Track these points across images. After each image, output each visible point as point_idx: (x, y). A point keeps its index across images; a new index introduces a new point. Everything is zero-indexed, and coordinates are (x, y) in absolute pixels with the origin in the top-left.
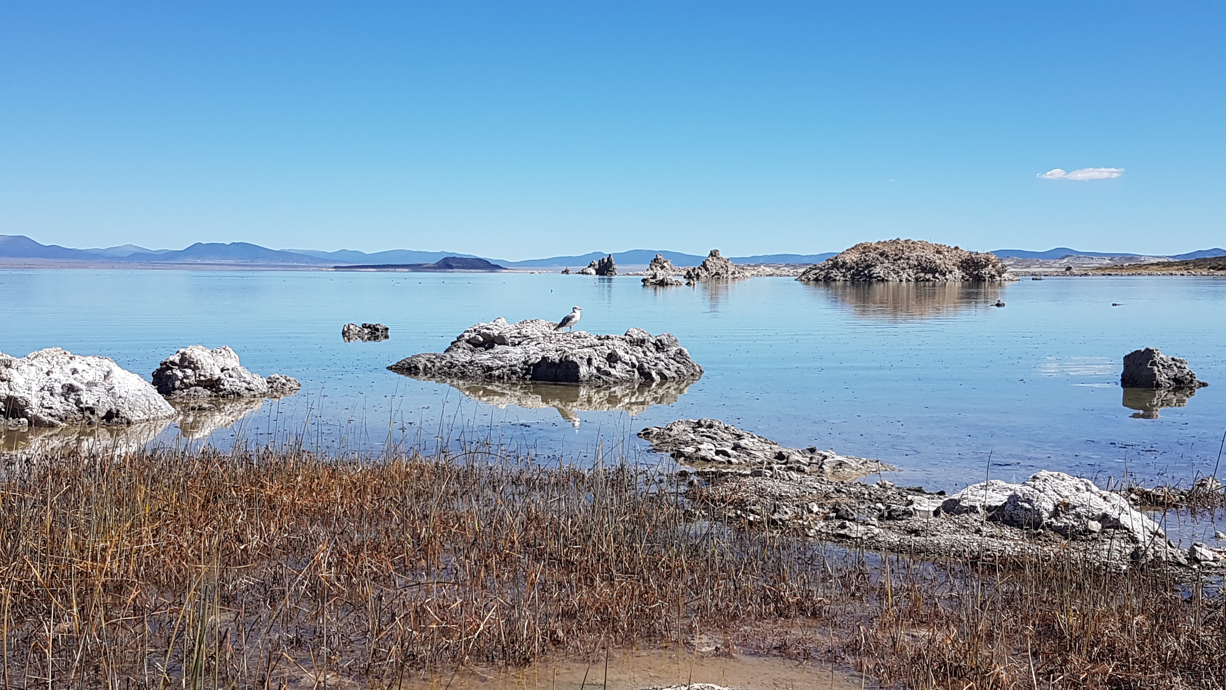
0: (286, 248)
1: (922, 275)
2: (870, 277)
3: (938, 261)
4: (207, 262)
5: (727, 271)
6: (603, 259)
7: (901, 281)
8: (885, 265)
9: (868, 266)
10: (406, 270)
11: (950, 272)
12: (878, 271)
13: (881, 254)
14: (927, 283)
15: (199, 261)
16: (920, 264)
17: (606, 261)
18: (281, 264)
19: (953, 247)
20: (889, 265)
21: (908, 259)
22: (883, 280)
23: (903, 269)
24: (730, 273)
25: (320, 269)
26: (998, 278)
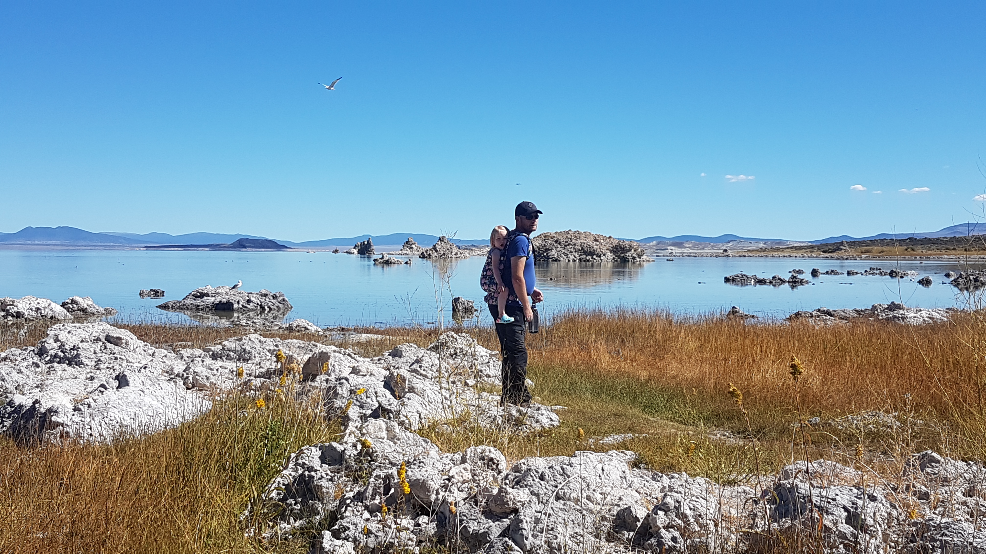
0: (104, 231)
1: (584, 256)
2: (548, 258)
3: (595, 247)
4: (36, 243)
5: (452, 252)
6: (364, 242)
7: (569, 261)
8: (558, 249)
9: (547, 250)
10: (206, 249)
11: (604, 255)
12: (554, 253)
13: (556, 242)
14: (588, 263)
15: (29, 242)
16: (582, 249)
17: (366, 243)
18: (100, 244)
19: (608, 237)
20: (561, 249)
21: (575, 245)
22: (556, 260)
23: (571, 252)
24: (454, 253)
25: (133, 248)
26: (638, 259)
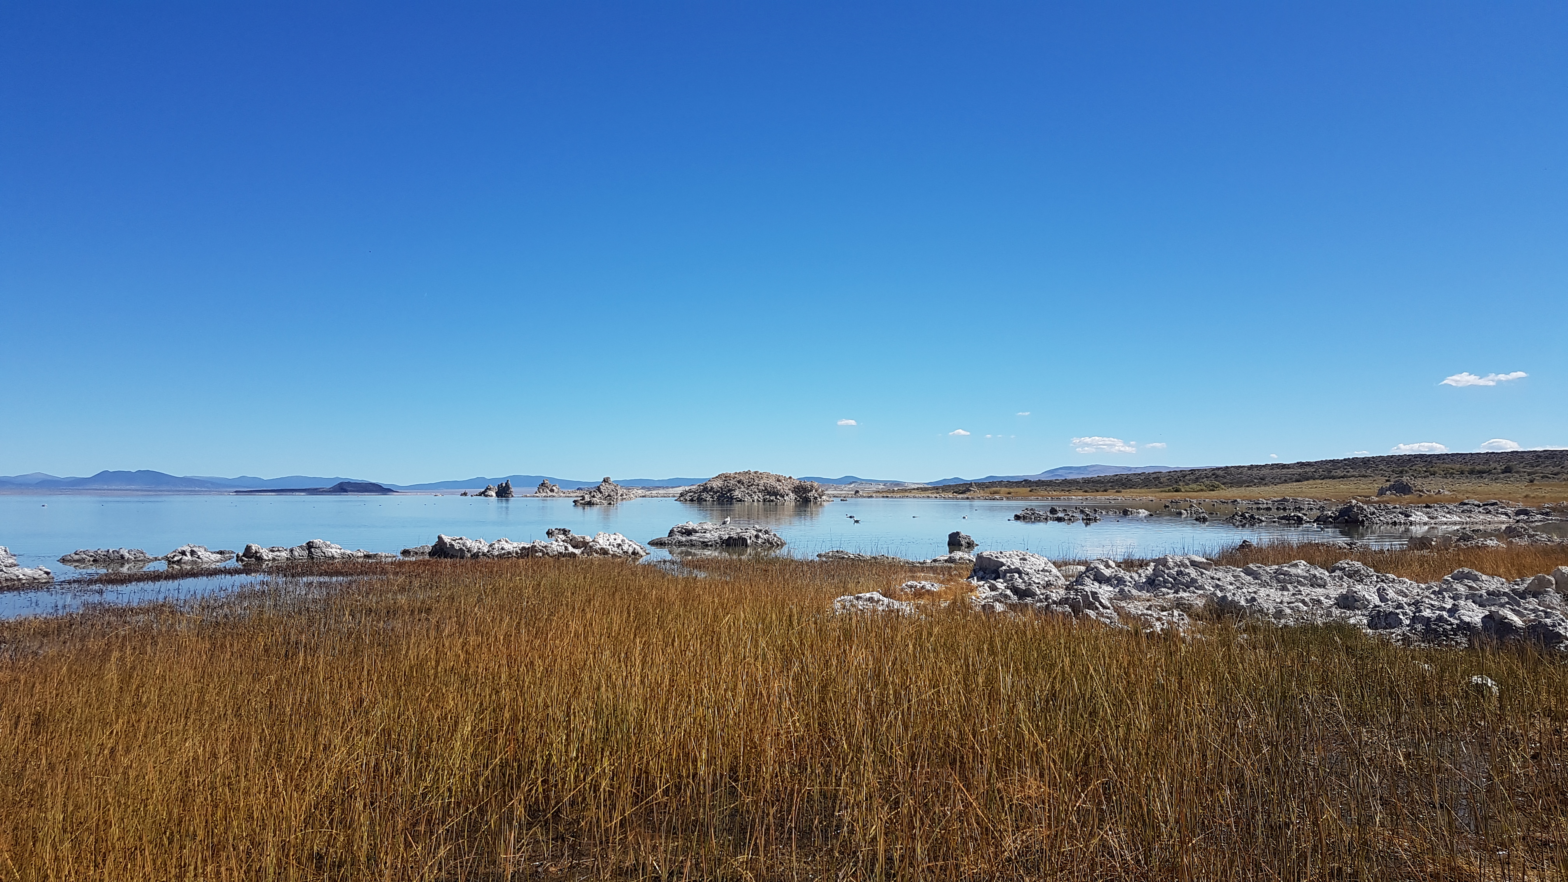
1: (768, 497)
2: (732, 498)
3: (779, 487)
5: (617, 494)
6: (501, 483)
7: (753, 501)
8: (742, 490)
9: (730, 490)
11: (787, 495)
12: (737, 493)
13: (739, 482)
14: (772, 503)
16: (766, 489)
17: (504, 484)
19: (788, 477)
20: (745, 490)
21: (758, 485)
22: (741, 501)
23: (755, 492)
24: (619, 495)
26: (819, 499)
